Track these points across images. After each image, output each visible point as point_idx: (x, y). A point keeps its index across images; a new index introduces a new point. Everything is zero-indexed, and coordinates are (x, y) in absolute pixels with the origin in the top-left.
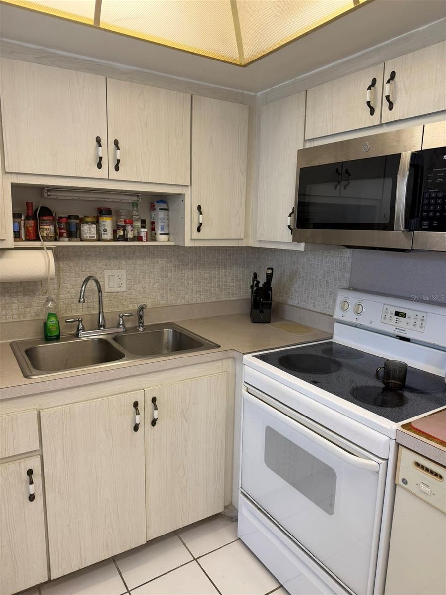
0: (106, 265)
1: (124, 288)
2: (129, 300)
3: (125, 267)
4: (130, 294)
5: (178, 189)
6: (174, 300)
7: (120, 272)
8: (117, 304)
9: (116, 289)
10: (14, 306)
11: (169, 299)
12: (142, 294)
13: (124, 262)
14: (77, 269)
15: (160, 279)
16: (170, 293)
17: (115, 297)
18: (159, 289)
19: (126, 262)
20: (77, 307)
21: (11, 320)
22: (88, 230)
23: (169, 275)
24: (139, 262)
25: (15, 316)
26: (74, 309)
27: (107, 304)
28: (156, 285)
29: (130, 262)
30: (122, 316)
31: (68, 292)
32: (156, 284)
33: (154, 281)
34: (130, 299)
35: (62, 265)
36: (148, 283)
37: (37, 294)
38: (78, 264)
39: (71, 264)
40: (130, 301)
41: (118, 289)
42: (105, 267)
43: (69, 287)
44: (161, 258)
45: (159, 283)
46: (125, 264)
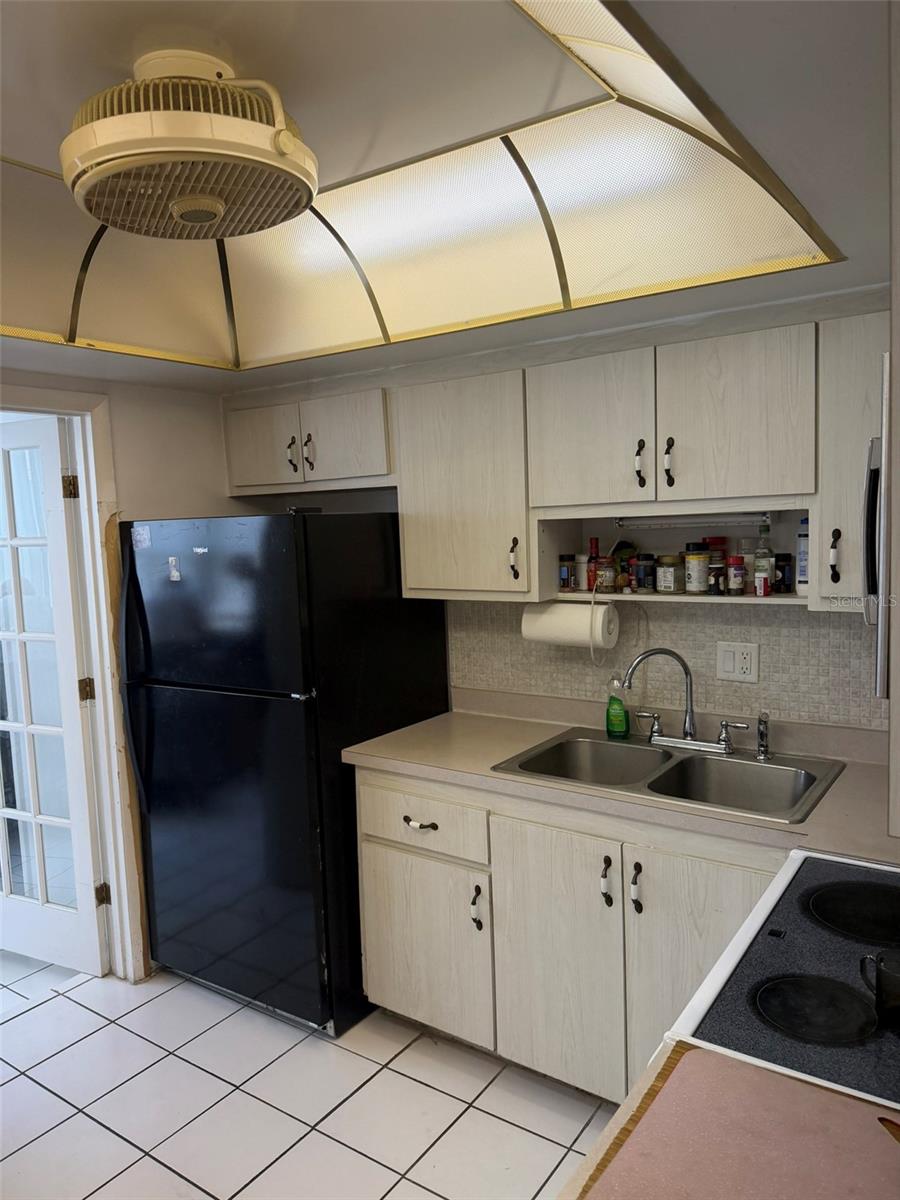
0: (721, 633)
1: (753, 678)
2: (763, 701)
3: (757, 637)
4: (764, 689)
5: (793, 501)
6: (864, 716)
7: (746, 647)
8: (739, 703)
9: (737, 676)
10: (589, 679)
11: (852, 713)
12: (791, 694)
13: (754, 630)
14: (674, 635)
15: (831, 668)
16: (855, 701)
17: (736, 691)
18: (827, 689)
19: (759, 631)
20: (672, 695)
21: (584, 698)
22: (666, 577)
23: (855, 662)
24: (784, 631)
25: (589, 694)
26: (668, 699)
27: (721, 700)
28: (822, 679)
29: (767, 630)
30: (726, 726)
31: (660, 670)
32: (821, 677)
33: (818, 670)
34: (765, 698)
35: (651, 628)
36: (803, 674)
37: (617, 666)
38: (676, 627)
39: (666, 626)
40: (765, 704)
41: (741, 677)
42: (720, 636)
43: (660, 662)
44: (834, 627)
45: (828, 676)
46: (758, 633)
